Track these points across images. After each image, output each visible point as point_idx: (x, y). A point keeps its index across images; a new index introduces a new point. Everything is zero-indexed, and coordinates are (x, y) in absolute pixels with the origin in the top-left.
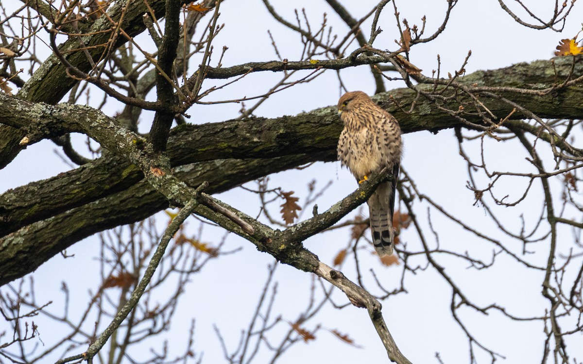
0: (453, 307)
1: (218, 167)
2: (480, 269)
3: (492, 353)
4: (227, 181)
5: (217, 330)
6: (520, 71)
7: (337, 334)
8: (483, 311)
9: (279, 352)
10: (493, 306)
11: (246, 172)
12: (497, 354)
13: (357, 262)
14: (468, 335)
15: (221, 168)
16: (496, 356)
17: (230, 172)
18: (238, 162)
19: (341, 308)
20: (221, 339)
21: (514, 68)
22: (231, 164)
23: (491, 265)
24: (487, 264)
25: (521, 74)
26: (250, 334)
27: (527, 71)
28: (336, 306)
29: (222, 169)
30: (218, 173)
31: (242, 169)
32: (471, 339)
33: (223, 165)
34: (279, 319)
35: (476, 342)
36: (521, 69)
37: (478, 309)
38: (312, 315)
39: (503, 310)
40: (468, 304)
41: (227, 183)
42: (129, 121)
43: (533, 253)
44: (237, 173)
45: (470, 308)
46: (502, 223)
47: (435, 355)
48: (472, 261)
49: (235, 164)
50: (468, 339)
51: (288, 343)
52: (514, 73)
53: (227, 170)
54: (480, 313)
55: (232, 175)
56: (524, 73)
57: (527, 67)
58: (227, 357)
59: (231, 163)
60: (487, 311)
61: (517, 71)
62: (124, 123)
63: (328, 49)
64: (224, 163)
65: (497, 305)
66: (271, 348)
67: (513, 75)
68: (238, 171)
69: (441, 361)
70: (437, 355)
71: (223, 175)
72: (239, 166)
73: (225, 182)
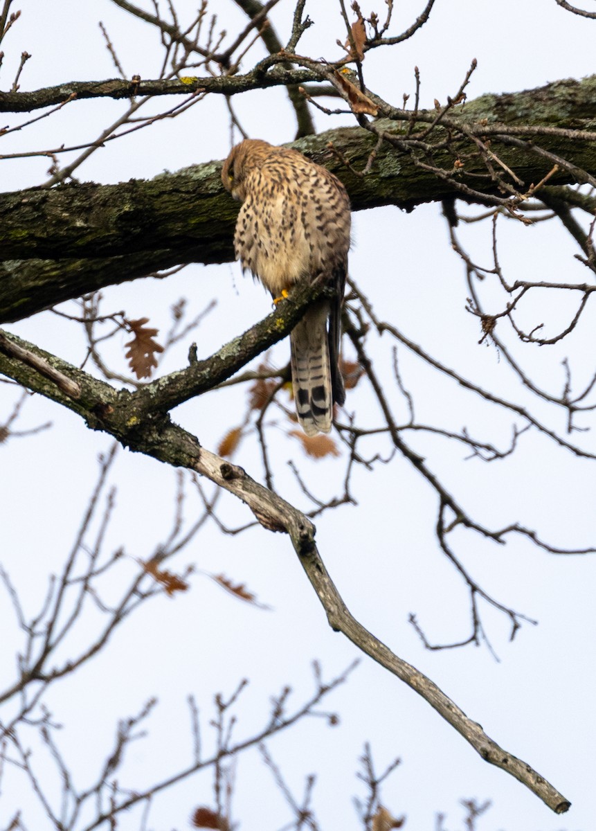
0: (441, 531)
1: (10, 274)
2: (489, 460)
3: (512, 614)
4: (26, 299)
6: (562, 95)
7: (226, 584)
8: (496, 537)
9: (118, 617)
10: (515, 528)
11: (62, 283)
12: (522, 616)
13: (264, 448)
14: (469, 581)
15: (14, 276)
16: (519, 620)
17: (31, 284)
18: (46, 265)
19: (234, 532)
20: (12, 592)
21: (552, 89)
22: (33, 269)
23: (510, 452)
24: (502, 450)
25: (564, 101)
26: (65, 582)
27: (575, 95)
28: (225, 531)
29: (17, 279)
30: (10, 284)
31: (54, 276)
32: (474, 589)
33: (19, 270)
34: (118, 555)
35: (483, 594)
36: (563, 90)
37: (487, 534)
38: (179, 547)
39: (532, 535)
40: (468, 524)
41: (25, 303)
43: (587, 429)
44: (44, 285)
45: (471, 531)
46: (528, 376)
47: (408, 618)
48: (474, 444)
49: (41, 268)
50: (468, 588)
51: (135, 598)
52: (551, 99)
53: (26, 279)
54: (489, 540)
55: (35, 288)
56: (569, 98)
57: (575, 86)
58: (23, 625)
59: (34, 266)
60: (503, 537)
61: (556, 96)
63: (210, 56)
64: (20, 266)
65: (521, 525)
66: (104, 608)
67: (549, 102)
68: (46, 280)
69: (418, 629)
70: (412, 619)
71: (19, 289)
72: (48, 271)
73: (21, 301)
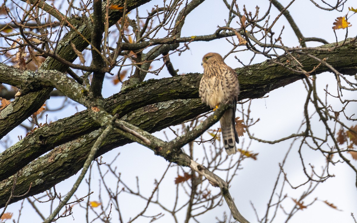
1: (185, 105)
4: (191, 113)
5: (252, 204)
7: (327, 203)
9: (290, 215)
11: (203, 107)
13: (302, 159)
15: (187, 105)
17: (192, 108)
18: (197, 101)
19: (296, 188)
20: (255, 210)
26: (269, 206)
30: (185, 108)
31: (200, 105)
33: (188, 103)
34: (285, 197)
38: (310, 192)
42: (138, 79)
51: (296, 210)
53: (191, 106)
55: (194, 109)
58: (258, 221)
62: (134, 80)
64: (189, 102)
66: (286, 214)
69: (354, 218)
70: (352, 214)
71: (188, 110)
72: (198, 103)
73: (190, 113)
